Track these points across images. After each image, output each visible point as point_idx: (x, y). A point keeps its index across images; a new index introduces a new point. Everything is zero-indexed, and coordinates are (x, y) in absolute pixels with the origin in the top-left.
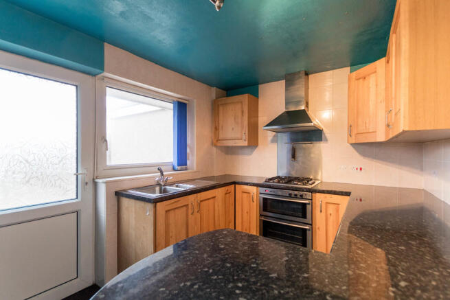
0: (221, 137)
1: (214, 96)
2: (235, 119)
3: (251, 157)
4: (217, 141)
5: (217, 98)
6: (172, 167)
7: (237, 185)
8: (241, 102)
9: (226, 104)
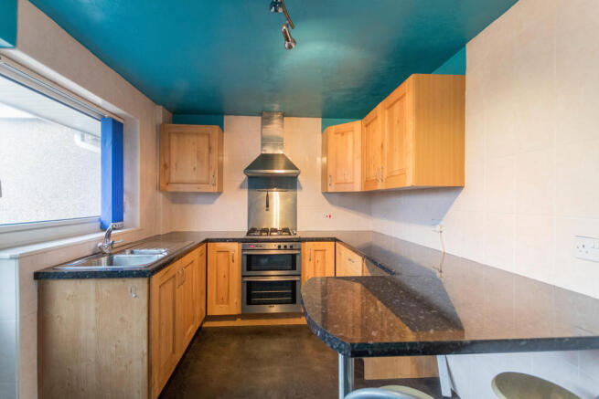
0: (174, 178)
1: (160, 119)
2: (198, 157)
3: (211, 206)
4: (167, 184)
5: (164, 122)
6: (99, 223)
7: (209, 244)
8: (209, 136)
9: (183, 133)
